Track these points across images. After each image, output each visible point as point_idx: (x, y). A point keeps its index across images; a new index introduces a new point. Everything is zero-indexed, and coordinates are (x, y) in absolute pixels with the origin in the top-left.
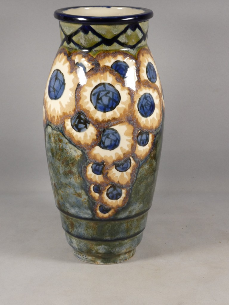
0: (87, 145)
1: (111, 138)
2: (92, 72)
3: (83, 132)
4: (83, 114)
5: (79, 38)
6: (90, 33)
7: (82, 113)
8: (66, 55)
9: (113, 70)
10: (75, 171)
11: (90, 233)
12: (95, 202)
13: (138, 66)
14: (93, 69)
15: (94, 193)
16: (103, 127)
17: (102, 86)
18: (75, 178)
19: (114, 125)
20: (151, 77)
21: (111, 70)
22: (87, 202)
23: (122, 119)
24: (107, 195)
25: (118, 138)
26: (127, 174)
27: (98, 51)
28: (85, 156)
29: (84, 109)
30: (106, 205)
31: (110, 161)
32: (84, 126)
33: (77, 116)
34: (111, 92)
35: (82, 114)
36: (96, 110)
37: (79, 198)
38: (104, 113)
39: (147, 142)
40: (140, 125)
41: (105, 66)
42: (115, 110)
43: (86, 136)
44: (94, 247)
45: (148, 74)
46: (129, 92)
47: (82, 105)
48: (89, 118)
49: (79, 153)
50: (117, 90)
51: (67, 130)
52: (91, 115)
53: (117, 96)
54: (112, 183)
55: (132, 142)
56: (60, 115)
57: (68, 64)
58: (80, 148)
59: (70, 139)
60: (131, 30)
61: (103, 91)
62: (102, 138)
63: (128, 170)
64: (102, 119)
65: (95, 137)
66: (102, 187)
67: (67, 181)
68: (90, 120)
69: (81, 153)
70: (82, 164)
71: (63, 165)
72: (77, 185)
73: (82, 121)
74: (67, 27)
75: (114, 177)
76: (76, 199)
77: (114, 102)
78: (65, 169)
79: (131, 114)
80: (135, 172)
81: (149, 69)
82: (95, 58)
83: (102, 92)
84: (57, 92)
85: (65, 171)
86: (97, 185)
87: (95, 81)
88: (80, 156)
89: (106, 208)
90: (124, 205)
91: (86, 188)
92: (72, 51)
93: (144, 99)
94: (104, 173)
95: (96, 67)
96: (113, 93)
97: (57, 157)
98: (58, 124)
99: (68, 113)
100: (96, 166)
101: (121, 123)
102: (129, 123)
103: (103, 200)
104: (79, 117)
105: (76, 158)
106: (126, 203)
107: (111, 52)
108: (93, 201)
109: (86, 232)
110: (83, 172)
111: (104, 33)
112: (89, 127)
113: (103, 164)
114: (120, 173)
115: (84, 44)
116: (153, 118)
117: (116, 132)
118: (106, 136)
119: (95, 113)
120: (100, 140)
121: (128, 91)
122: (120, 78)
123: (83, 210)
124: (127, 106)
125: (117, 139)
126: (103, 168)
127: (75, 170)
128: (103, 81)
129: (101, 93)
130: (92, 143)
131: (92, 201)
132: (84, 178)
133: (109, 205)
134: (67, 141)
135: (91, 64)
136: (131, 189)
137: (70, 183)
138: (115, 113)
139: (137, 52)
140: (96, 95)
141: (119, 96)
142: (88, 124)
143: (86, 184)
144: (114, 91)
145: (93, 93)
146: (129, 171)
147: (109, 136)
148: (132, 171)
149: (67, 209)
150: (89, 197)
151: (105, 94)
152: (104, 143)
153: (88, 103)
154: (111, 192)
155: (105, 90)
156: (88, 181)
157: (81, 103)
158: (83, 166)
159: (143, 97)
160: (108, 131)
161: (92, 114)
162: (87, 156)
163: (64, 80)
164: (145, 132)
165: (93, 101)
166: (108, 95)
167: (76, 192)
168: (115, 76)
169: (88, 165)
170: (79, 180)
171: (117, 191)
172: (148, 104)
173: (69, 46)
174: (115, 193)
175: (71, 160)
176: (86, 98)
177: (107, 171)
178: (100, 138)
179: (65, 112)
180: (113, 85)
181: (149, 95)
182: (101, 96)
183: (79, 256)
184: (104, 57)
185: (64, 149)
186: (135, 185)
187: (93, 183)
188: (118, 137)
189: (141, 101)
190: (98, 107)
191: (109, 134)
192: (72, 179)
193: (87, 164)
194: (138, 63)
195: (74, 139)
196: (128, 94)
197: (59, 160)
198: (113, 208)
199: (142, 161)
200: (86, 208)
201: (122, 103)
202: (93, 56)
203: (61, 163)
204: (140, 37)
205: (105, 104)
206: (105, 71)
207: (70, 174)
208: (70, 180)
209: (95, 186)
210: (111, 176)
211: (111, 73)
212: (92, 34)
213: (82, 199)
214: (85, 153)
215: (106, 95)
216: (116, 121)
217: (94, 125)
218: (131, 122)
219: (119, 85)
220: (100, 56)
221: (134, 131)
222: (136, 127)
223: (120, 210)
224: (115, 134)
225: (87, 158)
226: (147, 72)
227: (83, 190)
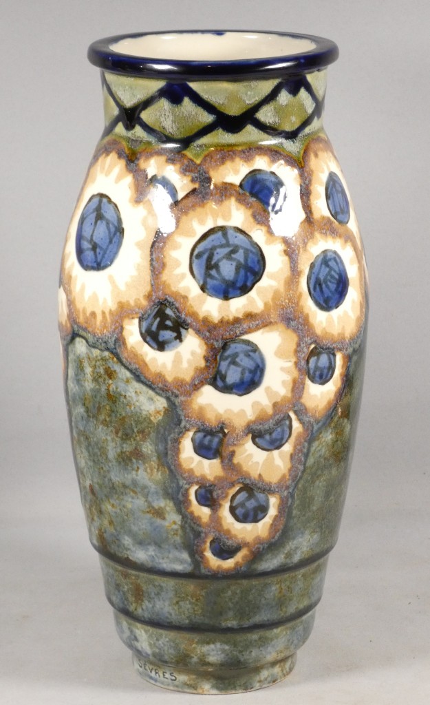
0: (180, 383)
1: (242, 364)
2: (192, 199)
3: (171, 350)
4: (171, 305)
5: (158, 114)
6: (186, 100)
7: (168, 302)
8: (124, 158)
9: (245, 194)
10: (149, 452)
11: (186, 612)
12: (200, 529)
13: (307, 182)
14: (194, 191)
15: (199, 506)
16: (222, 335)
17: (220, 234)
18: (148, 470)
19: (249, 331)
20: (338, 210)
21: (239, 194)
22: (180, 532)
23: (269, 315)
24: (233, 510)
25: (261, 366)
26: (281, 456)
27: (205, 145)
28: (177, 412)
29: (173, 293)
30: (227, 538)
31: (240, 424)
32: (175, 334)
33: (156, 309)
34: (243, 248)
35: (167, 304)
36: (205, 295)
37: (159, 521)
38: (225, 302)
39: (330, 373)
40: (315, 331)
41: (226, 183)
42: (253, 293)
43: (178, 360)
44: (195, 648)
45: (330, 202)
46: (285, 248)
47: (168, 282)
48: (186, 315)
49: (161, 403)
50: (256, 244)
51: (129, 346)
52: (192, 307)
53: (256, 259)
54: (245, 479)
55: (296, 373)
56: (110, 310)
57: (129, 179)
58: (163, 391)
59: (136, 369)
60: (287, 93)
61: (222, 246)
62: (219, 365)
63: (283, 444)
64: (220, 318)
65: (202, 364)
66: (220, 492)
67: (128, 477)
68: (189, 320)
69: (166, 405)
70: (166, 433)
71: (117, 437)
72: (153, 486)
73: (168, 323)
74: (127, 88)
75: (250, 463)
76: (151, 524)
77: (249, 274)
78: (122, 448)
79: (292, 303)
80: (301, 451)
81: (332, 189)
82: (200, 165)
83: (218, 250)
84: (102, 252)
85: (122, 452)
86: (205, 487)
87: (202, 222)
88: (162, 413)
89: (228, 546)
90: (273, 538)
91: (178, 494)
92: (139, 148)
93: (323, 266)
94: (224, 454)
95: (203, 186)
96: (247, 251)
97: (102, 417)
98: (105, 331)
99: (132, 303)
100: (205, 436)
101: (266, 326)
102: (288, 326)
103: (221, 525)
104: (161, 314)
105: (152, 418)
106: (279, 531)
107: (240, 148)
108: (195, 527)
109: (176, 608)
110: (169, 452)
111: (221, 102)
112: (186, 337)
113: (222, 429)
114: (265, 453)
115: (171, 130)
116: (346, 313)
117: (255, 349)
118: (229, 360)
119: (203, 302)
120: (216, 369)
121: (283, 245)
122: (262, 213)
123: (169, 552)
124: (282, 282)
125: (257, 367)
126: (221, 442)
127: (150, 447)
128: (221, 223)
129: (215, 253)
130: (193, 379)
131: (192, 529)
132: (172, 467)
133: (235, 536)
134: (128, 374)
135: (190, 178)
136: (292, 495)
137: (135, 483)
138: (252, 301)
139: (303, 147)
140: (205, 256)
141: (260, 258)
142: (183, 331)
143: (178, 483)
144: (249, 246)
145: (196, 253)
146: (288, 448)
147: (238, 360)
148: (295, 447)
149: (125, 551)
150: (184, 517)
151: (226, 254)
152: (223, 378)
153: (183, 276)
154: (242, 505)
155: (228, 245)
156: (181, 476)
157: (165, 277)
158: (169, 438)
159: (320, 260)
160: (233, 348)
161: (193, 304)
162: (180, 413)
163: (120, 220)
164: (326, 349)
165: (196, 272)
166: (233, 256)
167: (150, 505)
168: (250, 208)
169: (184, 434)
170: (159, 473)
171: (257, 500)
172: (332, 277)
173: (130, 134)
174: (252, 506)
175: (138, 422)
176: (178, 264)
177: (231, 449)
178: (214, 365)
179: (124, 300)
180: (246, 232)
181: (334, 255)
182: (216, 258)
183: (153, 674)
184: (223, 161)
185: (121, 395)
186: (300, 486)
187: (196, 480)
188: (259, 361)
189: (316, 270)
190: (208, 287)
191: (236, 355)
192: (140, 472)
193: (181, 432)
194: (306, 174)
195: (148, 369)
196: (283, 253)
197: (106, 423)
198: (246, 545)
199: (317, 422)
200: (177, 546)
201: (268, 277)
202: (195, 160)
203: (112, 431)
204: (310, 111)
205: (227, 278)
206: (226, 196)
207: (134, 460)
208: (134, 476)
209: (200, 487)
210: (242, 462)
211: (241, 200)
212: (191, 103)
213: (166, 524)
214: (177, 404)
215: (229, 256)
216: (254, 320)
217: (198, 332)
218: (293, 323)
219: (260, 231)
220: (212, 158)
221: (298, 345)
222: (304, 337)
223: (263, 549)
224: (251, 354)
225: (180, 415)
226: (328, 197)
227: (170, 499)
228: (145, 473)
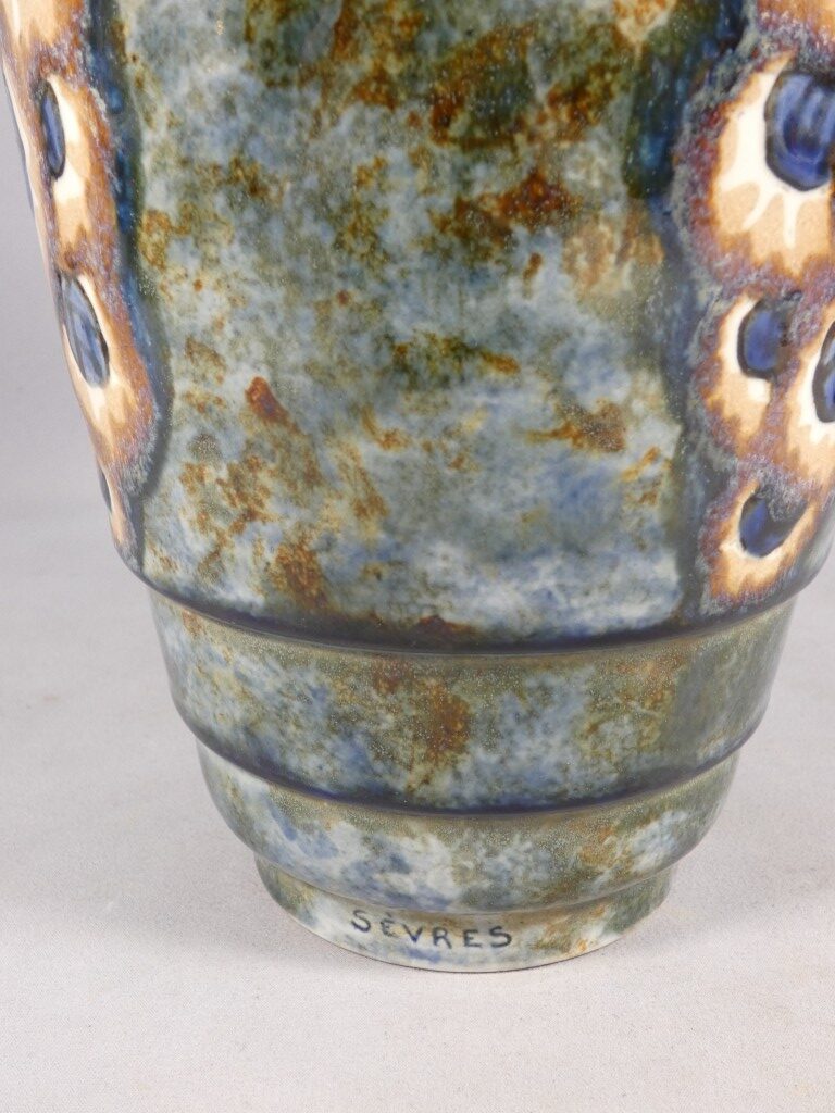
10: (596, 183)
11: (616, 750)
12: (730, 463)
15: (741, 378)
18: (582, 263)
22: (665, 487)
24: (819, 380)
30: (787, 483)
37: (594, 461)
44: (610, 847)
66: (807, 315)
70: (680, 87)
71: (441, 140)
72: (595, 326)
76: (563, 476)
78: (467, 185)
85: (461, 207)
86: (774, 301)
89: (784, 507)
91: (687, 342)
100: (808, 93)
103: (784, 437)
105: (626, 26)
108: (717, 457)
109: (586, 746)
110: (678, 171)
123: (613, 567)
127: (601, 160)
131: (707, 468)
132: (682, 236)
133: (805, 472)
137: (511, 328)
143: (692, 299)
149: (426, 599)
150: (688, 428)
156: (710, 267)
158: (688, 108)
167: (568, 405)
169: (745, 83)
170: (627, 268)
175: (555, 53)
183: (425, 942)
187: (753, 278)
192: (540, 277)
193: (735, 79)
197: (380, 91)
198: (816, 494)
200: (647, 539)
203: (414, 119)
207: (520, 231)
208: (514, 298)
209: (759, 306)
213: (622, 465)
227: (651, 368)
228: (565, 278)
